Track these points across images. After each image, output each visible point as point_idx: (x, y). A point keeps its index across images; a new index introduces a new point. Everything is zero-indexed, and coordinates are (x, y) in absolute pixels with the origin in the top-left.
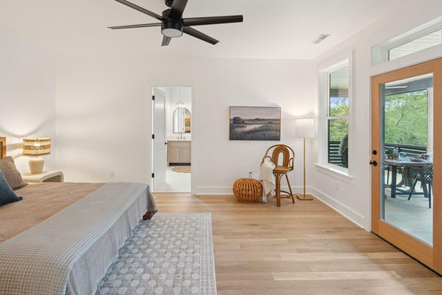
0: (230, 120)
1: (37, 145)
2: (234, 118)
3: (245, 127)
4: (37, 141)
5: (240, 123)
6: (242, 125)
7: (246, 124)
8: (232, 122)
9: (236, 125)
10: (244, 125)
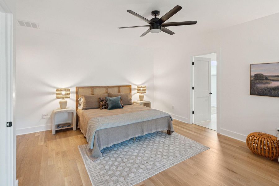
0: (251, 77)
1: (142, 89)
2: (255, 75)
3: (269, 83)
4: (142, 87)
5: (263, 80)
6: (265, 81)
7: (270, 80)
8: (253, 79)
9: (257, 81)
10: (268, 81)
